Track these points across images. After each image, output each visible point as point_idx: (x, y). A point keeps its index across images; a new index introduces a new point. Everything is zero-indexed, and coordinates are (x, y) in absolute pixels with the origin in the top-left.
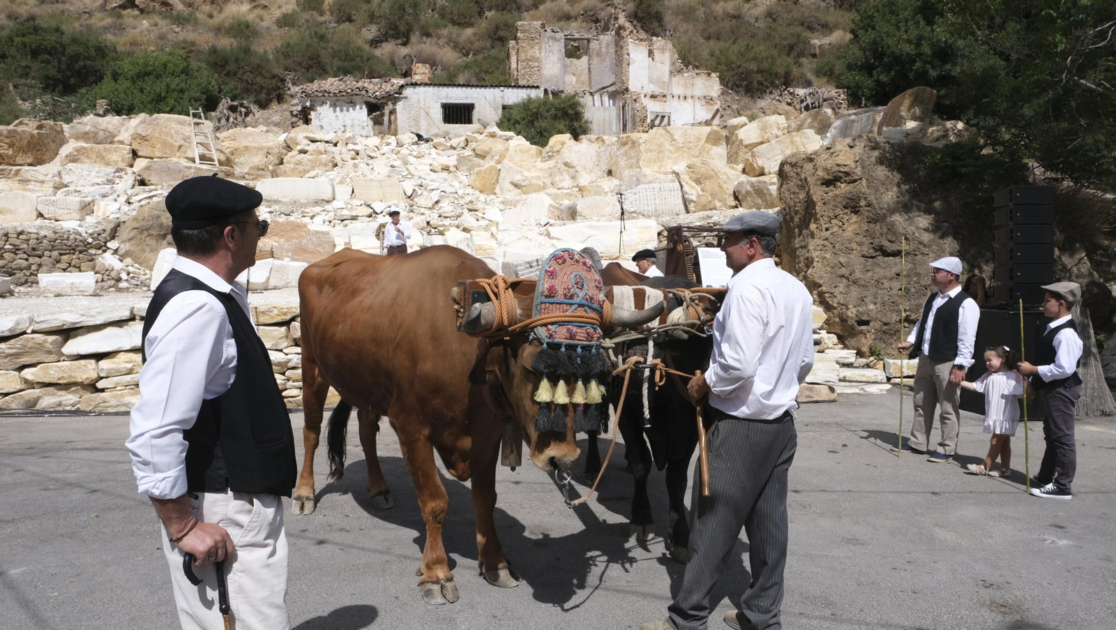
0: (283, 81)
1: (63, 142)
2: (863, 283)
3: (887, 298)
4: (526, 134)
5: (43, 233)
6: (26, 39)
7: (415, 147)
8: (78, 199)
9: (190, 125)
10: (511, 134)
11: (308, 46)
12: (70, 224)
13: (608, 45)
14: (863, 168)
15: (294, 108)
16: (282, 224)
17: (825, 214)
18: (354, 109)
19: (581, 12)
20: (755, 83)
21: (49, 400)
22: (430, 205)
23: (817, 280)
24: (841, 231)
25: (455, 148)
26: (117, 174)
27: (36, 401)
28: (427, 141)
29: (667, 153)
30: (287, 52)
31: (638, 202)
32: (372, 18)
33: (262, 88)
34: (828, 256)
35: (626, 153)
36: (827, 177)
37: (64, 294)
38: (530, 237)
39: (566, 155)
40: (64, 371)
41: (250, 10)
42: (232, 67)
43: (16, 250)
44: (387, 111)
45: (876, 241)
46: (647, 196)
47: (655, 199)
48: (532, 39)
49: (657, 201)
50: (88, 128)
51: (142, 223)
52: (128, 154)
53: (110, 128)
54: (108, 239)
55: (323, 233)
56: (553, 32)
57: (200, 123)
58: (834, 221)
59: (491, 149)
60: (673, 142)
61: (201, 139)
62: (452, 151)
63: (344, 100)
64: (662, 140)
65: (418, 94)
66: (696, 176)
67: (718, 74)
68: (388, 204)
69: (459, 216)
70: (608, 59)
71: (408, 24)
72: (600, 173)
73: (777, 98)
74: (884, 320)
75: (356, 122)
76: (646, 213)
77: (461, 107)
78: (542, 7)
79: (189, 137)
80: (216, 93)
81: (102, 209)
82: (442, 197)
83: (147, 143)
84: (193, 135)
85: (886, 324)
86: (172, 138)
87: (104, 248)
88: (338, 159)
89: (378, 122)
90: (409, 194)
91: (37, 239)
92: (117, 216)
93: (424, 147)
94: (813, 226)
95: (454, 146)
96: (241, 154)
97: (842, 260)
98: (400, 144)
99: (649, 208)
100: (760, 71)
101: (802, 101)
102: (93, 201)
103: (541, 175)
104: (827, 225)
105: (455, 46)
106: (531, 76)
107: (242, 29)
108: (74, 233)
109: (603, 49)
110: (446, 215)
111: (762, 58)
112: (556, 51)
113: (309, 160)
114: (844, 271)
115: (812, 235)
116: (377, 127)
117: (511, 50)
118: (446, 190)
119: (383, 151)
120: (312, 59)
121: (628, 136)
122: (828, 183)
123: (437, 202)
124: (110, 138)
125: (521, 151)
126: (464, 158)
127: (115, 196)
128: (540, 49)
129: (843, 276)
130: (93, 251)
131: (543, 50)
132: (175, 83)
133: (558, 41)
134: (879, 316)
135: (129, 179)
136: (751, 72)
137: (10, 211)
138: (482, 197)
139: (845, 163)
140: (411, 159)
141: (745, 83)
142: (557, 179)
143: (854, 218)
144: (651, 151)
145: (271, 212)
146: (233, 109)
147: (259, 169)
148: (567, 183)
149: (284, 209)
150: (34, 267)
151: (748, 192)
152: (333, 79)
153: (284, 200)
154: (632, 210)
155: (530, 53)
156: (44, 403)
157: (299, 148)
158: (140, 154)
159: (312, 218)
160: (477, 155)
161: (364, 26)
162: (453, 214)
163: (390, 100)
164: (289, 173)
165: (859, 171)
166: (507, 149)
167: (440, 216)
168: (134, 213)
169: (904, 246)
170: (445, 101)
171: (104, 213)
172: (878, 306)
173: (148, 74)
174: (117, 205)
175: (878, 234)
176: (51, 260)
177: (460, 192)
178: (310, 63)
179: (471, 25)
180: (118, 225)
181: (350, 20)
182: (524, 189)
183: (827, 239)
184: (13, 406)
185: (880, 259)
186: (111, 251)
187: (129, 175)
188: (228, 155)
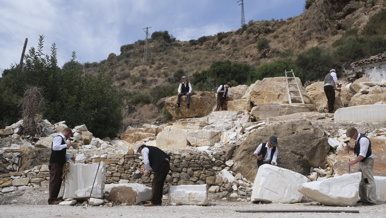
0: (340, 67)
5: (183, 155)
6: (215, 69)
8: (209, 131)
9: (285, 81)
11: (353, 46)
12: (203, 149)
26: (239, 115)
30: (341, 53)
37: (183, 203)
51: (249, 146)
52: (247, 104)
53: (240, 92)
54: (227, 159)
57: (292, 79)
61: (292, 89)
79: (285, 89)
81: (225, 138)
83: (259, 96)
84: (287, 86)
86: (274, 90)
87: (223, 166)
91: (179, 159)
92: (234, 142)
102: (220, 132)
108: (204, 154)
113: (371, 97)
120: (357, 53)
124: (239, 97)
127: (234, 128)
130: (215, 168)
135: (245, 118)
150: (175, 180)
152: (374, 56)
157: (361, 90)
158: (255, 104)
164: (356, 104)
168: (245, 139)
171: (226, 140)
174: (234, 134)
176: (187, 174)
178: (356, 55)
180: (234, 149)
186: (227, 168)
187: (246, 115)
188: (311, 99)
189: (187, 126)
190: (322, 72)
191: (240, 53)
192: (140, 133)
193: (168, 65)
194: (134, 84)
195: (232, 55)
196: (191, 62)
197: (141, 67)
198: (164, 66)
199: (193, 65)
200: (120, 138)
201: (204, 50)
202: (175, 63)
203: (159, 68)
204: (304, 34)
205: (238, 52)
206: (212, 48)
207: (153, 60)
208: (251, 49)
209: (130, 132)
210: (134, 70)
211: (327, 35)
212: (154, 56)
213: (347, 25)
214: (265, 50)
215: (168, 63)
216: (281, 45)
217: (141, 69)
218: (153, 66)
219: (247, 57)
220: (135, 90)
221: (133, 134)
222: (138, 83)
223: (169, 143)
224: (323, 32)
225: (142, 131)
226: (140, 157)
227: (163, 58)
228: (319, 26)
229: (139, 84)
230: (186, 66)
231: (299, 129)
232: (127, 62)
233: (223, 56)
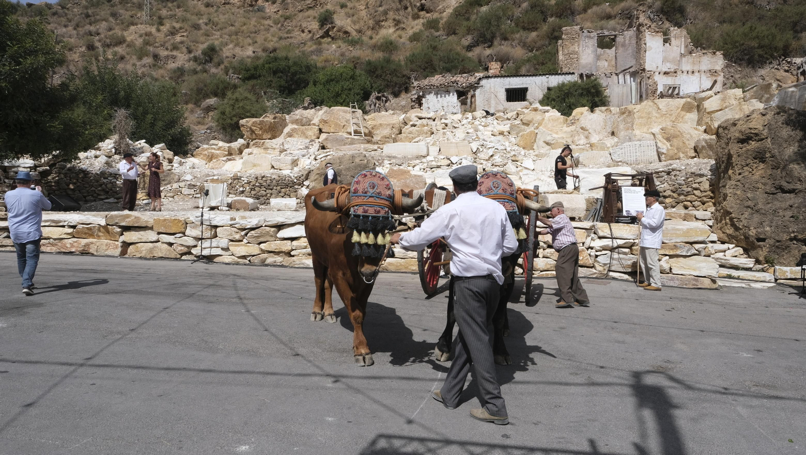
0: (409, 78)
1: (286, 125)
2: (764, 212)
3: (780, 222)
4: (558, 108)
5: (273, 177)
6: (271, 65)
7: (484, 120)
8: (291, 158)
9: (350, 113)
10: (549, 108)
11: (425, 54)
12: (286, 172)
13: (630, 38)
14: (770, 129)
15: (413, 97)
16: (396, 171)
17: (739, 163)
18: (449, 96)
19: (620, 12)
20: (756, 57)
21: (271, 259)
22: (487, 158)
23: (728, 209)
24: (750, 175)
25: (509, 120)
26: (311, 143)
27: (266, 259)
28: (493, 115)
29: (654, 118)
30: (413, 60)
31: (624, 155)
32: (469, 31)
33: (396, 84)
34: (738, 192)
35: (624, 120)
36: (741, 137)
37: (281, 209)
38: (542, 179)
39: (582, 122)
40: (277, 246)
41: (395, 31)
42: (379, 72)
43: (261, 186)
44: (469, 96)
45: (777, 182)
46: (630, 150)
47: (636, 152)
48: (573, 39)
49: (638, 154)
50: (298, 117)
51: (321, 171)
52: (317, 131)
53: (309, 116)
54: (304, 180)
55: (419, 176)
56: (589, 32)
57: (355, 111)
58: (745, 168)
59: (533, 119)
60: (659, 111)
61: (355, 121)
62: (508, 121)
63: (442, 90)
64: (650, 109)
65: (490, 83)
66: (667, 136)
67: (722, 52)
68: (461, 157)
69: (505, 165)
70: (630, 48)
71: (492, 33)
72: (606, 134)
73: (776, 67)
74: (777, 238)
75: (450, 104)
76: (629, 162)
77: (519, 91)
78: (589, 11)
79: (349, 120)
80: (369, 89)
81: (302, 163)
82: (496, 153)
83: (327, 124)
84: (351, 118)
85: (778, 241)
86: (340, 121)
87: (302, 185)
88: (434, 130)
89: (463, 103)
90: (474, 151)
91: (271, 180)
92: (309, 167)
93: (490, 118)
94: (730, 172)
95: (509, 118)
96: (378, 129)
97: (749, 195)
98: (474, 118)
99: (632, 159)
100: (761, 47)
101: (799, 68)
102: (298, 159)
103: (564, 136)
104: (740, 171)
105: (524, 45)
106: (571, 65)
107: (389, 46)
108: (288, 177)
109: (627, 41)
110: (497, 164)
111: (764, 36)
112: (590, 46)
113: (417, 131)
114: (750, 203)
115: (730, 178)
116: (463, 106)
117: (559, 47)
118: (498, 148)
119: (463, 123)
120: (427, 63)
121: (626, 108)
122: (742, 141)
123: (492, 156)
124: (308, 123)
125: (552, 120)
126: (515, 125)
127: (309, 156)
128: (578, 45)
129: (749, 207)
130: (296, 187)
131: (581, 46)
132: (346, 84)
133: (592, 38)
134: (773, 235)
135: (316, 146)
136: (753, 48)
137: (259, 165)
138: (523, 152)
139: (755, 127)
140: (481, 128)
141: (747, 57)
142: (576, 138)
143: (762, 166)
144: (642, 118)
145: (390, 164)
146: (378, 98)
147: (386, 138)
148: (583, 141)
149: (398, 162)
150: (269, 195)
151: (703, 147)
152: (439, 76)
153: (399, 156)
154: (619, 160)
155: (571, 49)
156: (269, 261)
157: (411, 123)
158: (323, 131)
159: (414, 167)
160: (524, 124)
161: (463, 36)
162: (501, 163)
163: (472, 88)
164: (403, 139)
165: (765, 132)
166: (543, 119)
167: (492, 165)
168: (318, 165)
169: (798, 186)
170: (508, 87)
171: (303, 165)
172: (773, 228)
173: (332, 80)
174: (309, 161)
175: (778, 177)
176: (277, 191)
177: (508, 149)
178: (426, 65)
179: (535, 29)
180: (309, 172)
181: (455, 33)
182: (553, 145)
183: (739, 181)
184: (256, 261)
185: (780, 195)
186: (305, 187)
187: (317, 143)
188: (370, 129)
189: (269, 152)
190: (390, 82)
191: (294, 23)
192: (213, 151)
193: (186, 30)
194: (140, 58)
195: (282, 25)
196: (221, 29)
197: (142, 28)
198: (181, 31)
199: (225, 34)
200: (193, 156)
201: (238, 8)
202: (196, 27)
203: (173, 33)
204: (379, 12)
205: (291, 21)
206: (251, 6)
207: (160, 18)
208: (309, 19)
209: (204, 150)
210: (130, 31)
211: (406, 17)
212: (160, 10)
213: (431, 8)
214: (328, 26)
215: (186, 26)
216: (349, 20)
217: (144, 32)
218: (162, 28)
219: (303, 31)
220: (144, 69)
221: (206, 152)
222: (146, 58)
223: (255, 165)
224: (402, 12)
225: (214, 149)
226: (242, 179)
227: (175, 15)
228: (398, 4)
229: (148, 60)
230: (215, 35)
231: (357, 160)
232: (114, 15)
233: (269, 25)
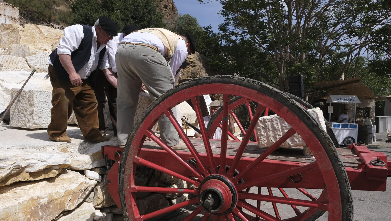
60: (41, 34)
67: (18, 8)
111: (38, 7)
136: (33, 11)
